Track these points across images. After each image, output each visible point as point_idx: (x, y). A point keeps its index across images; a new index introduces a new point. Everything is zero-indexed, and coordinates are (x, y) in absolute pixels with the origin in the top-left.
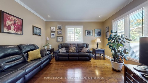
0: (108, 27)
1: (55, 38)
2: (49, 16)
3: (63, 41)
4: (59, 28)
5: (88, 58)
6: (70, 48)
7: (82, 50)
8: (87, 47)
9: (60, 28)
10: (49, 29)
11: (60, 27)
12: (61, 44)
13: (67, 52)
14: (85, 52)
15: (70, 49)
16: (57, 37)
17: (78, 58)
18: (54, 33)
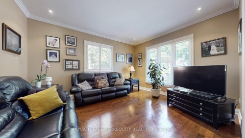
0: (141, 54)
1: (59, 61)
2: (51, 11)
3: (79, 69)
4: (68, 42)
5: (126, 91)
6: (98, 80)
7: (115, 82)
8: (120, 77)
9: (73, 43)
10: (42, 41)
11: (72, 41)
12: (78, 75)
13: (94, 88)
14: (121, 85)
15: (98, 83)
16: (66, 60)
17: (114, 94)
18: (58, 52)
